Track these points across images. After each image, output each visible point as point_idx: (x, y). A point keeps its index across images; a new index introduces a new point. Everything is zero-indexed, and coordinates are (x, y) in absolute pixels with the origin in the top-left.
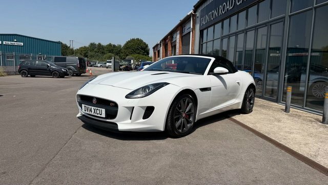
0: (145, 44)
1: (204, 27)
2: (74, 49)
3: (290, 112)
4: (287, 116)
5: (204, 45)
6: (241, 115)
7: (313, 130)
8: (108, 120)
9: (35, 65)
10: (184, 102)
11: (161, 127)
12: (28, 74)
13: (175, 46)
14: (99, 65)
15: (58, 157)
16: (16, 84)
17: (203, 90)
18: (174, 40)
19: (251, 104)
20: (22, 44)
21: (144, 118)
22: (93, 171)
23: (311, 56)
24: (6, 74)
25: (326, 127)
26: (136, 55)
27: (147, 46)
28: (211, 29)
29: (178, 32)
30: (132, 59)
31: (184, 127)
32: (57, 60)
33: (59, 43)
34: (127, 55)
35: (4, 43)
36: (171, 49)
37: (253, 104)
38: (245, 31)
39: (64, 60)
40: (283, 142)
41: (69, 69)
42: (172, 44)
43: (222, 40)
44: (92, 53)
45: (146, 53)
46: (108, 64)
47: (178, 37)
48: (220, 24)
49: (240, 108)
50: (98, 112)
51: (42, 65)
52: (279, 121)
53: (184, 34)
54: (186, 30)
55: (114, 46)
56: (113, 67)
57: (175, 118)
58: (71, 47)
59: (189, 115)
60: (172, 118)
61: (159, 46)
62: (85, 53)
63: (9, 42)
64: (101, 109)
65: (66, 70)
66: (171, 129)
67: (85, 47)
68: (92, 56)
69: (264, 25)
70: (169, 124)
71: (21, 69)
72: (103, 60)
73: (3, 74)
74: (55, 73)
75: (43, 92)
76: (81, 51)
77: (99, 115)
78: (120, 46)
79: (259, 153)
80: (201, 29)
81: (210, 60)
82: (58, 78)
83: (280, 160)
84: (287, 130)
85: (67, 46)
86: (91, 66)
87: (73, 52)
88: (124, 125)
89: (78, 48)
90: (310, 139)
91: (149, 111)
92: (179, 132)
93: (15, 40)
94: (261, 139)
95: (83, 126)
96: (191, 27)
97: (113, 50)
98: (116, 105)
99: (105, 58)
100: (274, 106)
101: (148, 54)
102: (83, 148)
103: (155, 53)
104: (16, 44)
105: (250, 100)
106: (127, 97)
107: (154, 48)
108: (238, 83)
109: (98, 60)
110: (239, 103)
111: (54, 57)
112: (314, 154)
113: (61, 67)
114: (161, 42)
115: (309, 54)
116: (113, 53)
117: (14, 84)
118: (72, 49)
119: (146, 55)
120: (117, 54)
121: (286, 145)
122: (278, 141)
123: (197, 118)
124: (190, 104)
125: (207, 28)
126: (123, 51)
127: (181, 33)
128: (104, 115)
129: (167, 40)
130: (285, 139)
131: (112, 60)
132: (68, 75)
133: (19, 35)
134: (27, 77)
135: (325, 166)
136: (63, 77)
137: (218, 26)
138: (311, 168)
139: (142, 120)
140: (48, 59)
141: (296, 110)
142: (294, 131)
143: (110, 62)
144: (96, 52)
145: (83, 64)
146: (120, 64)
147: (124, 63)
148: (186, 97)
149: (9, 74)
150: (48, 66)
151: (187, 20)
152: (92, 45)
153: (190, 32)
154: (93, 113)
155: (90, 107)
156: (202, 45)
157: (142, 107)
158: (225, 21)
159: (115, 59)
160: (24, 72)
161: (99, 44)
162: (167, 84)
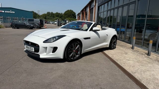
0: (74, 12)
1: (100, 5)
2: (40, 15)
3: (134, 49)
4: (131, 51)
5: (100, 14)
6: (109, 50)
7: (141, 59)
8: (36, 53)
9: (18, 23)
10: (74, 45)
11: (62, 57)
12: (15, 27)
13: (87, 14)
14: (51, 23)
15: (8, 70)
16: (8, 32)
17: (85, 39)
18: (87, 11)
19: (115, 45)
20: (14, 12)
21: (53, 52)
22: (20, 78)
23: (147, 19)
24: (5, 27)
25: (148, 58)
26: (70, 18)
27: (75, 14)
28: (103, 6)
29: (89, 7)
30: (67, 20)
31: (74, 56)
32: (29, 20)
33: (33, 12)
34: (65, 18)
35: (6, 12)
36: (85, 16)
37: (116, 45)
38: (118, 8)
39: (33, 20)
40: (122, 65)
41: (35, 25)
42: (85, 13)
43: (107, 12)
44: (49, 17)
45: (74, 17)
46: (55, 22)
47: (88, 10)
48: (107, 3)
49: (108, 47)
50: (31, 49)
51: (22, 23)
52: (126, 54)
53: (91, 8)
54: (92, 6)
55: (59, 13)
56: (57, 24)
57: (69, 52)
58: (38, 14)
59: (77, 51)
60: (67, 52)
61: (80, 14)
62: (45, 17)
63: (8, 12)
64: (32, 47)
65: (34, 26)
66: (67, 58)
67: (45, 14)
68: (48, 19)
69: (126, 5)
70: (66, 55)
71: (12, 25)
72: (54, 21)
73: (4, 27)
74: (28, 27)
75: (19, 36)
76: (43, 16)
77: (32, 50)
78: (62, 13)
79: (107, 70)
80: (98, 6)
81: (92, 23)
82: (30, 29)
83: (116, 74)
84: (128, 58)
85: (36, 14)
86: (48, 23)
87: (39, 16)
88: (43, 55)
89: (42, 15)
90: (137, 63)
91: (55, 49)
92: (72, 59)
93: (11, 11)
94: (112, 63)
95: (27, 55)
96: (94, 5)
97: (58, 15)
98: (38, 46)
99: (55, 20)
100: (127, 46)
101: (76, 17)
102: (22, 66)
103: (78, 17)
104: (11, 12)
105: (114, 43)
106: (44, 42)
107: (78, 15)
108: (107, 35)
109: (51, 20)
110: (107, 45)
111: (28, 19)
112: (135, 71)
113: (31, 24)
114: (81, 12)
115: (146, 18)
116: (58, 17)
117: (7, 32)
118: (39, 15)
119: (74, 18)
120: (60, 17)
121: (123, 67)
122: (120, 64)
123: (83, 52)
124: (78, 46)
125: (101, 5)
126: (63, 16)
127: (90, 7)
128: (33, 51)
129: (84, 11)
130: (124, 63)
131: (57, 21)
132: (34, 28)
133: (13, 8)
134: (15, 28)
135: (137, 78)
136: (32, 29)
137: (106, 5)
138: (129, 79)
139: (52, 53)
140: (26, 20)
141: (138, 48)
142: (131, 59)
143: (56, 22)
144: (50, 16)
145: (42, 23)
146: (61, 22)
147: (63, 22)
148: (75, 42)
149: (6, 27)
150: (25, 24)
151: (92, 1)
152: (48, 13)
153: (93, 7)
154: (29, 49)
155: (28, 46)
156: (99, 14)
157: (51, 47)
158: (109, 2)
159: (58, 20)
160: (13, 26)
161: (52, 13)
162: (65, 36)
